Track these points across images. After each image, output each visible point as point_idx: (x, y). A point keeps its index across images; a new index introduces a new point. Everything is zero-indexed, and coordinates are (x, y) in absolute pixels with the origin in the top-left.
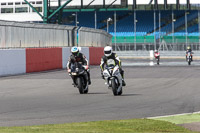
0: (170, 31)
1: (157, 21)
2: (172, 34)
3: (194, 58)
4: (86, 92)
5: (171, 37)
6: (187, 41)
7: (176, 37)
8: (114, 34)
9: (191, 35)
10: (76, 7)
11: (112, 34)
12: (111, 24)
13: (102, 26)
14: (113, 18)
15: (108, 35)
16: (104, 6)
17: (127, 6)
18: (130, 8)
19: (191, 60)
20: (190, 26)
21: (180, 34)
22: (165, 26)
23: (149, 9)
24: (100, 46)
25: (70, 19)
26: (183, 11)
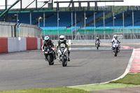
0: (83, 26)
1: (74, 19)
2: (85, 28)
3: (101, 44)
4: (53, 64)
5: (84, 30)
6: (95, 33)
7: (87, 30)
8: (44, 28)
9: (98, 28)
10: (17, 10)
11: (42, 28)
12: (41, 21)
13: (35, 22)
14: (42, 17)
15: (39, 29)
16: (36, 9)
17: (52, 8)
18: (55, 10)
19: (99, 46)
20: (97, 22)
21: (90, 28)
22: (80, 22)
23: (68, 10)
24: (33, 36)
25: (13, 18)
26: (93, 12)
